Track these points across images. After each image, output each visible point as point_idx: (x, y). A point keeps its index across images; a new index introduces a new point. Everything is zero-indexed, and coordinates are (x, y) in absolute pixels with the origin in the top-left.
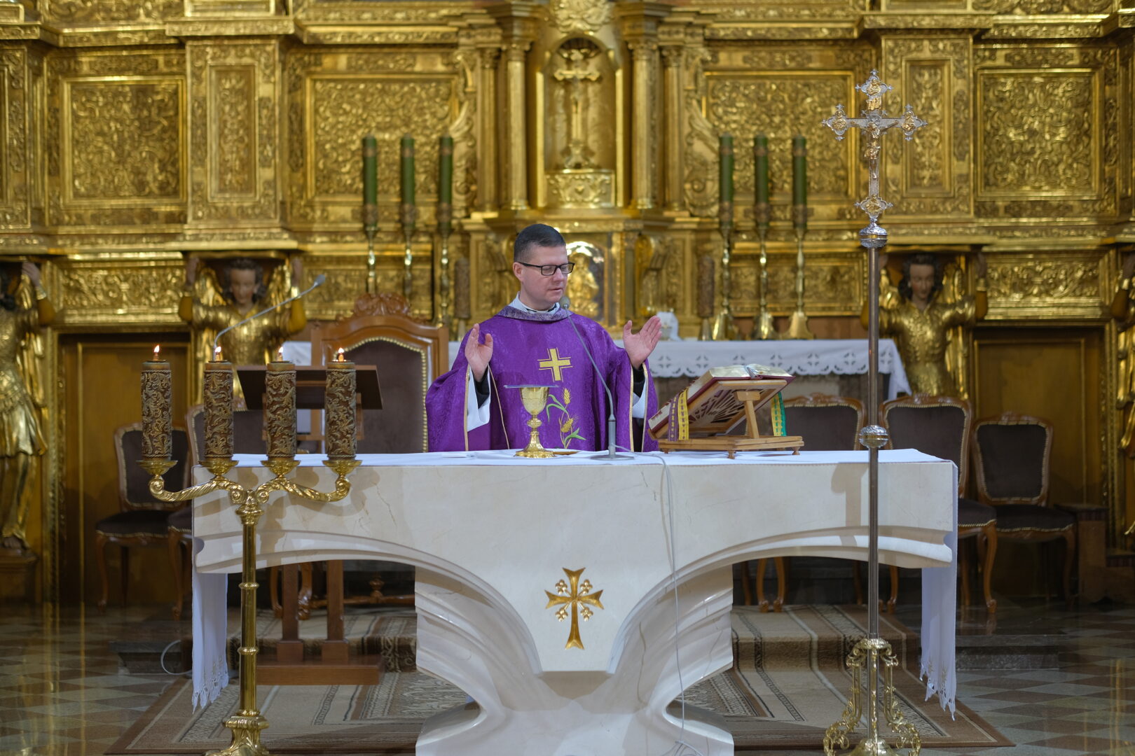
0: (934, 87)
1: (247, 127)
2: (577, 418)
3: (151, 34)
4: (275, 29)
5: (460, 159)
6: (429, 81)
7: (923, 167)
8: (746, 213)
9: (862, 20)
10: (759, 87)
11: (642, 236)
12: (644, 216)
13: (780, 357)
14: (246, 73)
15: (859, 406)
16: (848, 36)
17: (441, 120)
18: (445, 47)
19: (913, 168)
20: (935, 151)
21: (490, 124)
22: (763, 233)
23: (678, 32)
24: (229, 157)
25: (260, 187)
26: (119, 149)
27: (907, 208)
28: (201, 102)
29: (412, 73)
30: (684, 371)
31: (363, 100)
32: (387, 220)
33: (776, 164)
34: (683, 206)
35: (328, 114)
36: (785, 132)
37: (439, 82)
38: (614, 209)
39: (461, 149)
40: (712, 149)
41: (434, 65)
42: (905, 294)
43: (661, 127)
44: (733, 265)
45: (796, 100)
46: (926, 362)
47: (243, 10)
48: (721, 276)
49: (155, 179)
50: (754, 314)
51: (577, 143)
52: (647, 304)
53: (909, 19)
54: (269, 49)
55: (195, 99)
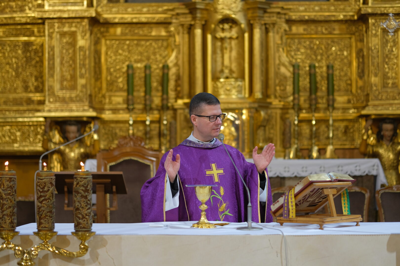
0: (394, 41)
1: (73, 59)
2: (228, 203)
3: (31, 18)
4: (86, 14)
5: (173, 75)
6: (158, 40)
7: (389, 78)
8: (305, 101)
9: (360, 10)
10: (311, 42)
11: (257, 111)
12: (258, 101)
13: (324, 167)
14: (73, 35)
15: (366, 192)
16: (352, 19)
17: (164, 57)
18: (165, 24)
19: (384, 79)
20: (394, 71)
21: (186, 59)
22: (313, 109)
23: (273, 17)
24: (65, 74)
25: (79, 87)
26: (16, 70)
27: (382, 98)
28: (52, 48)
29: (151, 36)
30: (278, 174)
31: (128, 48)
32: (139, 103)
33: (319, 78)
34: (276, 97)
35: (112, 55)
36: (323, 63)
37: (163, 40)
38: (244, 98)
39: (173, 71)
40: (289, 71)
41: (160, 32)
42: (380, 138)
43: (266, 60)
44: (300, 124)
45: (328, 48)
46: (390, 170)
47: (72, 6)
48: (294, 130)
49: (33, 85)
50: (309, 147)
51: (227, 67)
52: (259, 142)
53: (383, 9)
54: (84, 24)
55: (49, 47)
